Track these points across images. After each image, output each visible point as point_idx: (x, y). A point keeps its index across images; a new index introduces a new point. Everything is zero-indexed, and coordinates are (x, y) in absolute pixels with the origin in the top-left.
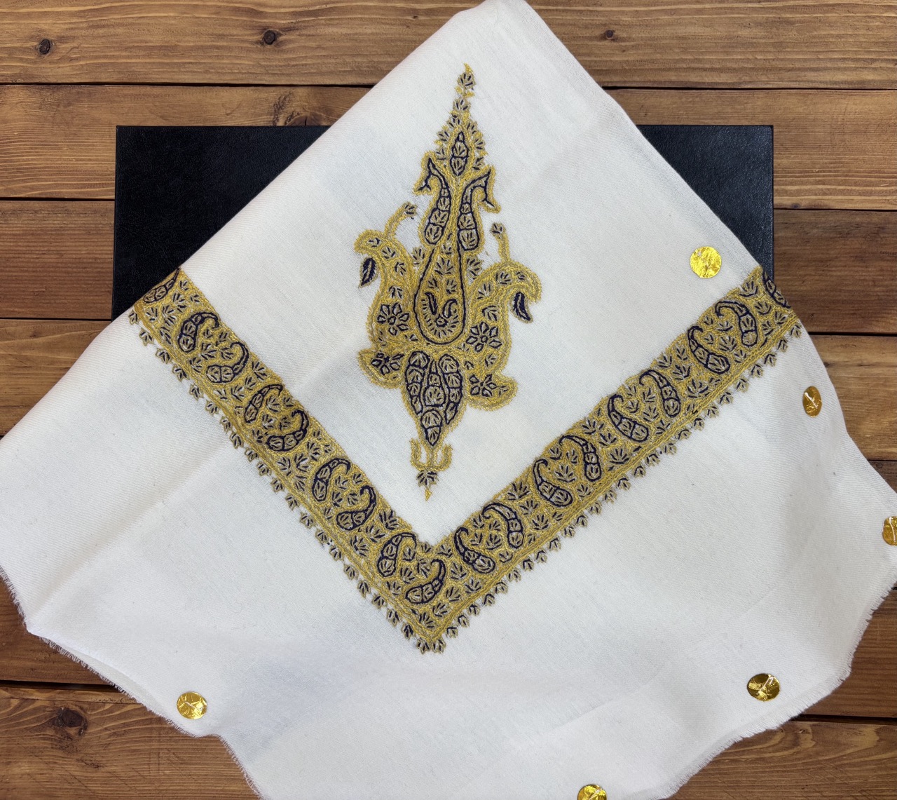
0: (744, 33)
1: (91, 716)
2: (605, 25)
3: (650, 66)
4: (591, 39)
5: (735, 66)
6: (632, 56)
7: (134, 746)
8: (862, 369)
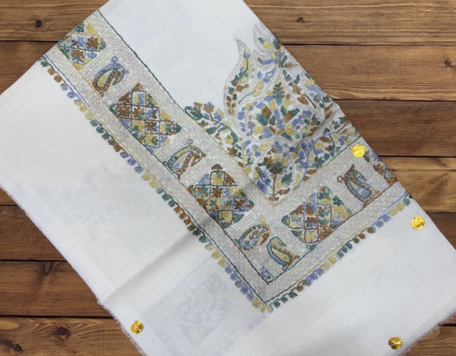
0: (362, 19)
1: (72, 330)
2: (298, 15)
3: (319, 35)
4: (292, 21)
5: (358, 35)
6: (311, 30)
7: (92, 343)
8: (410, 172)
